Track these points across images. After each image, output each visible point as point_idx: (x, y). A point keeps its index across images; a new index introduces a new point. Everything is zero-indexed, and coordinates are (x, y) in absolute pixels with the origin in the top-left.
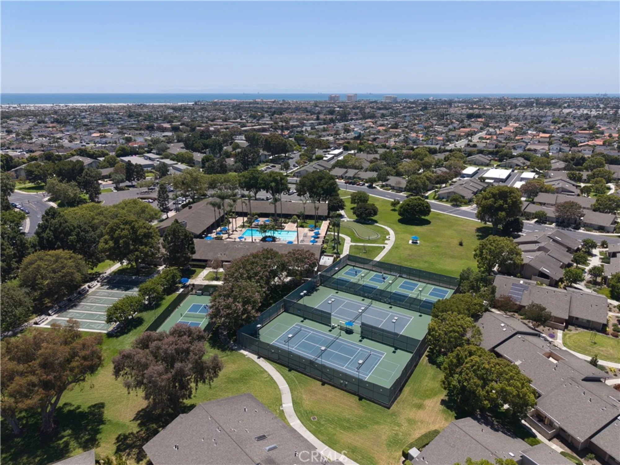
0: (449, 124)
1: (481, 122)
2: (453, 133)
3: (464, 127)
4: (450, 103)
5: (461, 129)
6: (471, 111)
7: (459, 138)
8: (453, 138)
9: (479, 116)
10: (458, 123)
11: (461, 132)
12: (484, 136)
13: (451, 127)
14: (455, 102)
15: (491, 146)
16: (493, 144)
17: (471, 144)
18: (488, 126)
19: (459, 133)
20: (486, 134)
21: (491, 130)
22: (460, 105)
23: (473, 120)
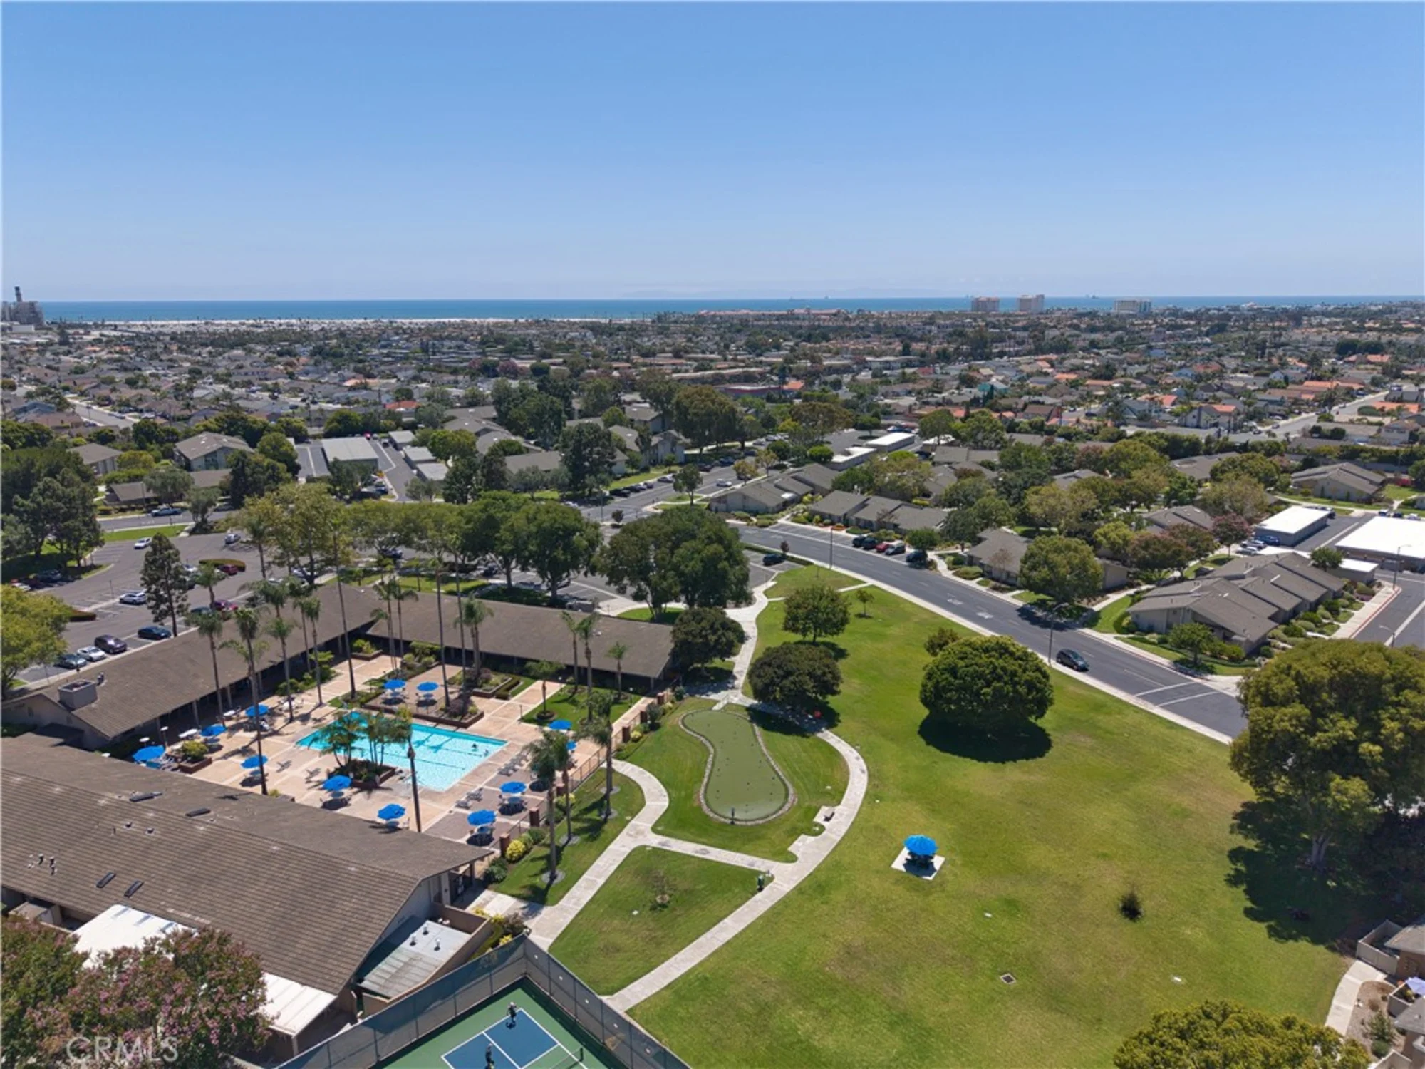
0: (1274, 370)
1: (1380, 364)
2: (1276, 394)
3: (1319, 379)
4: (1297, 316)
5: (1307, 383)
6: (1354, 336)
7: (1292, 408)
8: (1271, 408)
9: (1376, 348)
10: (1304, 365)
11: (1303, 392)
12: (1378, 406)
13: (1277, 376)
14: (1316, 313)
15: (1395, 434)
16: (1401, 431)
17: (1327, 427)
18: (1398, 376)
19: (1296, 395)
20: (1387, 399)
21: (1408, 387)
22: (1326, 320)
23: (1353, 358)
